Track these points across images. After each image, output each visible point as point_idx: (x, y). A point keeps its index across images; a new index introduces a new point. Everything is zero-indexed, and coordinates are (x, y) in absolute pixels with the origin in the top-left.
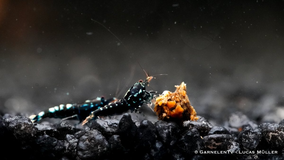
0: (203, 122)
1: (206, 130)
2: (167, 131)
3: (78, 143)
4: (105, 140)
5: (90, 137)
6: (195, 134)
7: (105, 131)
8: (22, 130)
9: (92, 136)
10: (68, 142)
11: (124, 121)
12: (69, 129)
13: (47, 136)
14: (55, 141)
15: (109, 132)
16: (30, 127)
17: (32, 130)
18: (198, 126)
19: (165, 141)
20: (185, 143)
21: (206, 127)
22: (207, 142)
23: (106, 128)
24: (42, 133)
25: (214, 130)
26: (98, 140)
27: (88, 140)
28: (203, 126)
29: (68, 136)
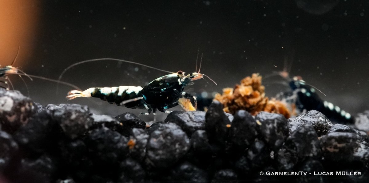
0: (321, 118)
1: (325, 129)
2: (271, 126)
3: (149, 139)
4: (186, 137)
5: (165, 132)
6: (310, 131)
7: (186, 126)
8: (72, 121)
9: (168, 131)
10: (134, 137)
11: (212, 110)
12: (136, 122)
13: (106, 129)
14: (117, 136)
15: (191, 127)
16: (83, 116)
17: (86, 120)
18: (313, 123)
19: (267, 140)
20: (296, 143)
21: (325, 124)
22: (325, 143)
23: (188, 121)
24: (99, 125)
25: (335, 128)
26: (177, 137)
27: (163, 137)
28: (320, 123)
29: (135, 130)
